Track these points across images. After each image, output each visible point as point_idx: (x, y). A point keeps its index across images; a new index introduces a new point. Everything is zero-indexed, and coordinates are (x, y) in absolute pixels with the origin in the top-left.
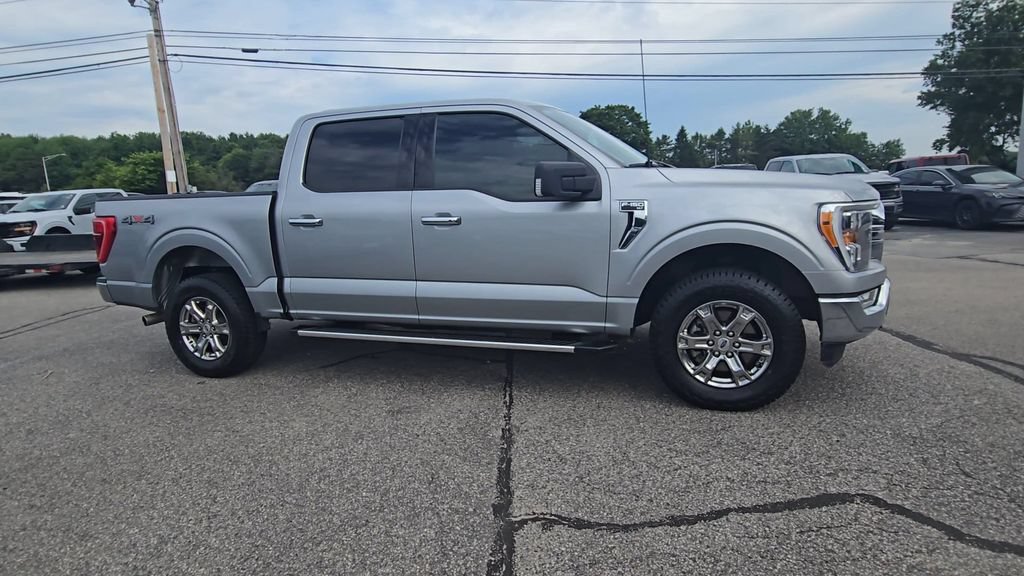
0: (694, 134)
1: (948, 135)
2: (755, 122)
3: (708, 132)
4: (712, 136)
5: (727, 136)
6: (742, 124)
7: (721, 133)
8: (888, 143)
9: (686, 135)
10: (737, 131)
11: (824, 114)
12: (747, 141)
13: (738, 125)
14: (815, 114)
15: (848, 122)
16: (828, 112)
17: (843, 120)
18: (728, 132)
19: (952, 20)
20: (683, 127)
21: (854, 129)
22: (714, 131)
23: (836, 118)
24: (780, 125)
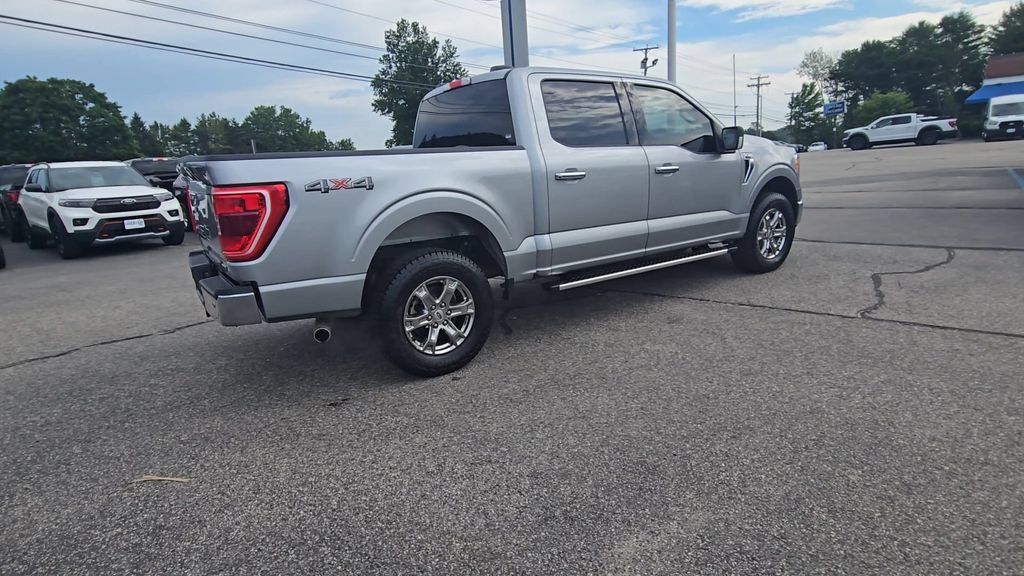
0: (152, 124)
1: (394, 137)
2: (221, 115)
3: (171, 122)
4: (175, 127)
5: (193, 127)
6: (207, 115)
7: (184, 124)
8: (342, 141)
9: (142, 124)
10: (202, 123)
11: (287, 112)
12: (217, 134)
13: (203, 116)
14: (278, 112)
15: (308, 121)
16: (290, 111)
17: (304, 119)
18: (194, 124)
19: (386, 45)
20: (136, 114)
21: (315, 128)
22: (177, 122)
23: (298, 117)
24: (247, 120)
